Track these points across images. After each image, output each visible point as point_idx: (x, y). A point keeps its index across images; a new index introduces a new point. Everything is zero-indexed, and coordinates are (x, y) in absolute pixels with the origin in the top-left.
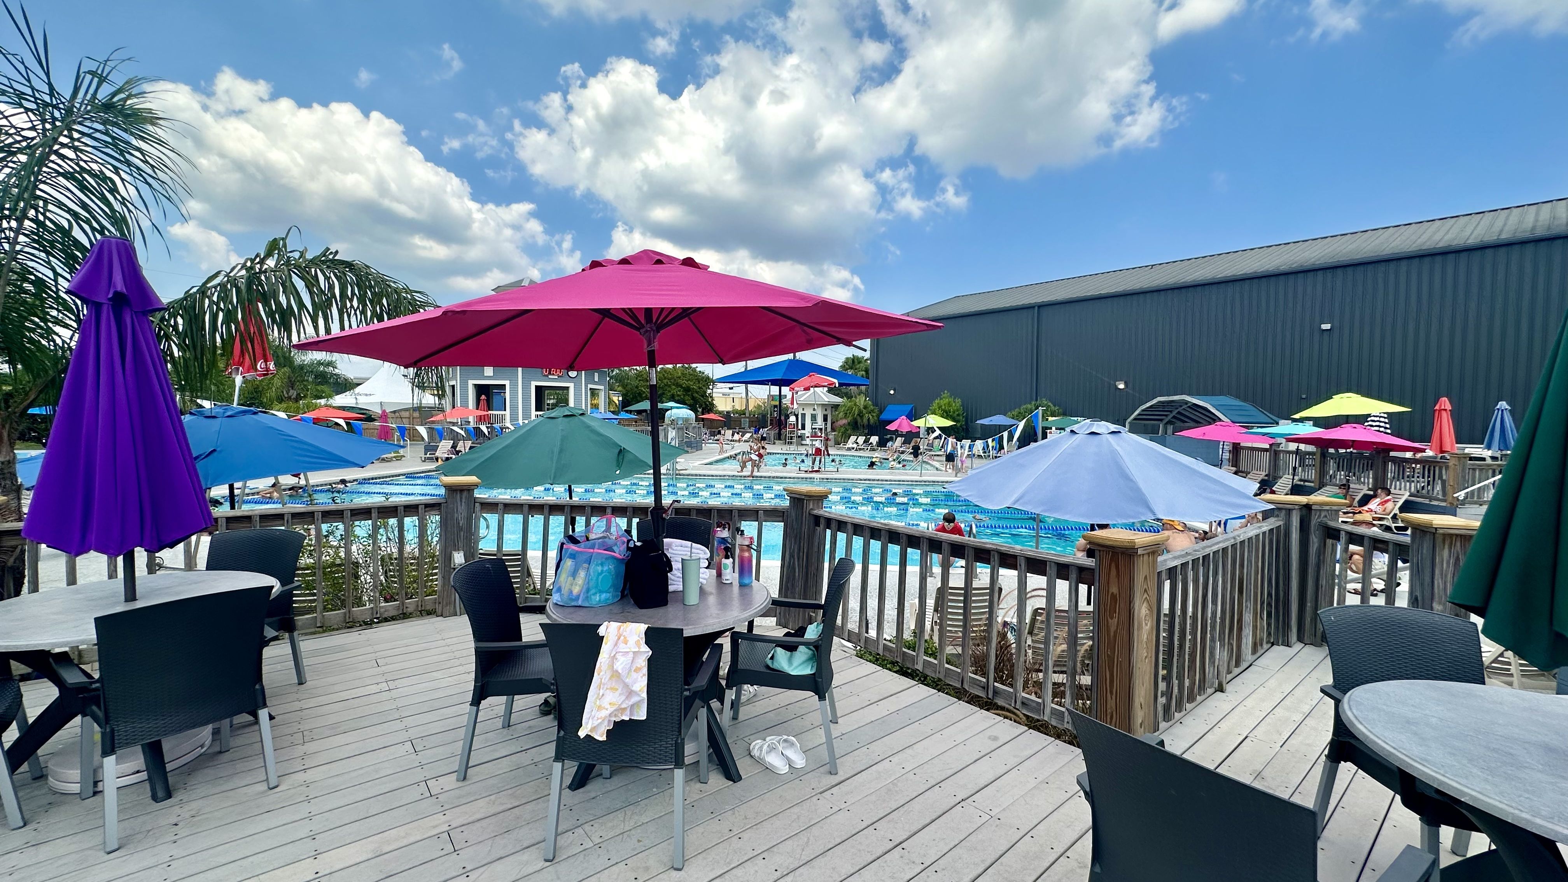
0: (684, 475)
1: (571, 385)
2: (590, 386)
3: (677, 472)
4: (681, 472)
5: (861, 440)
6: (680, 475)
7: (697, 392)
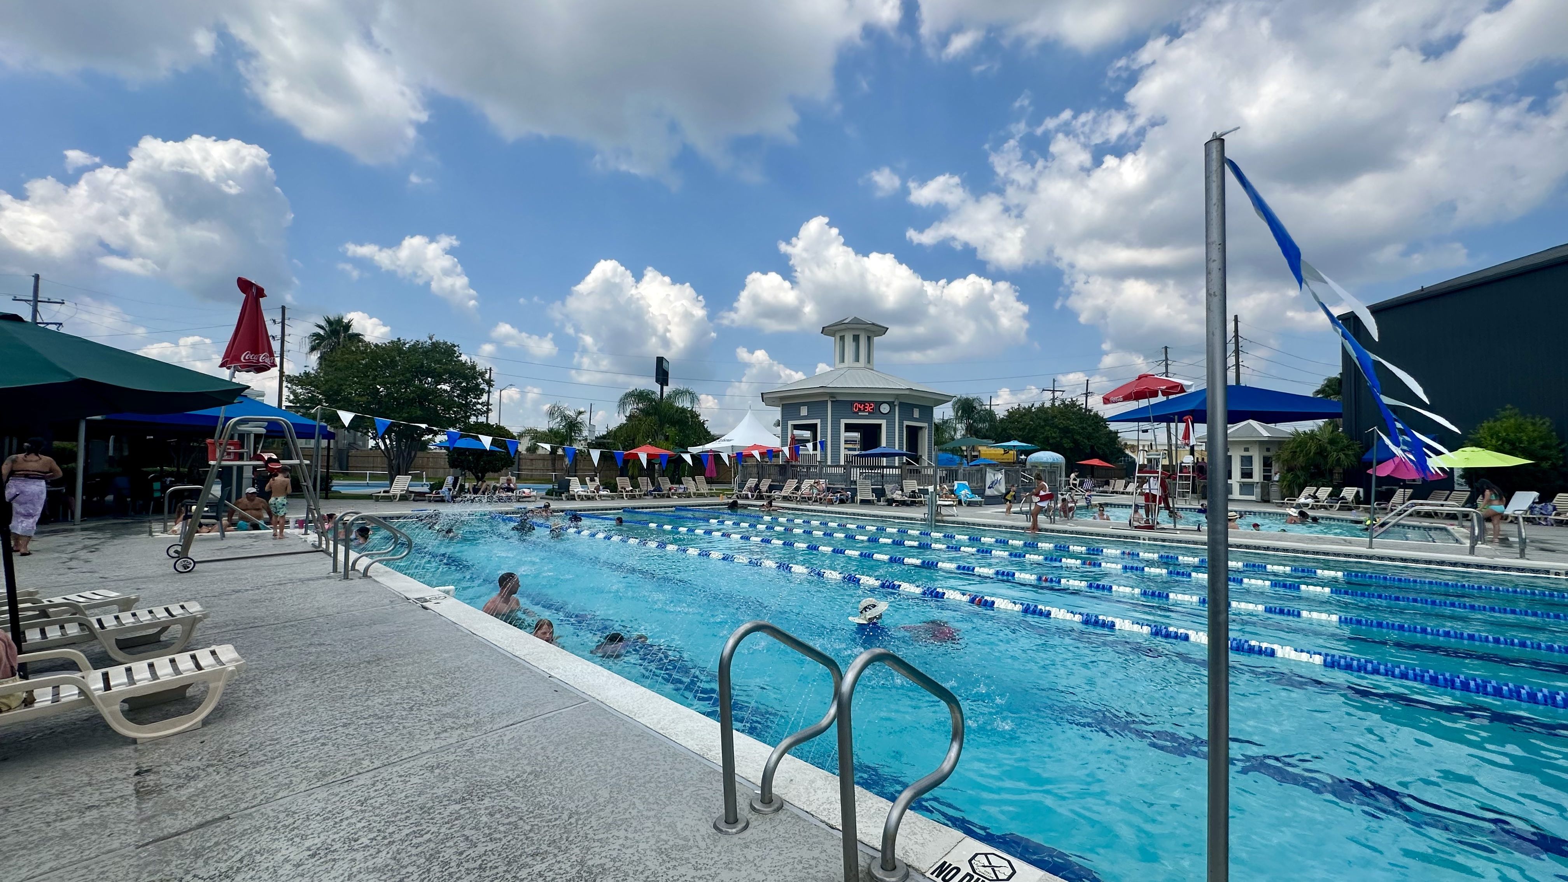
0: (948, 522)
1: (883, 422)
2: (906, 423)
3: (939, 518)
4: (945, 518)
5: (1324, 493)
6: (943, 522)
7: (1079, 434)
